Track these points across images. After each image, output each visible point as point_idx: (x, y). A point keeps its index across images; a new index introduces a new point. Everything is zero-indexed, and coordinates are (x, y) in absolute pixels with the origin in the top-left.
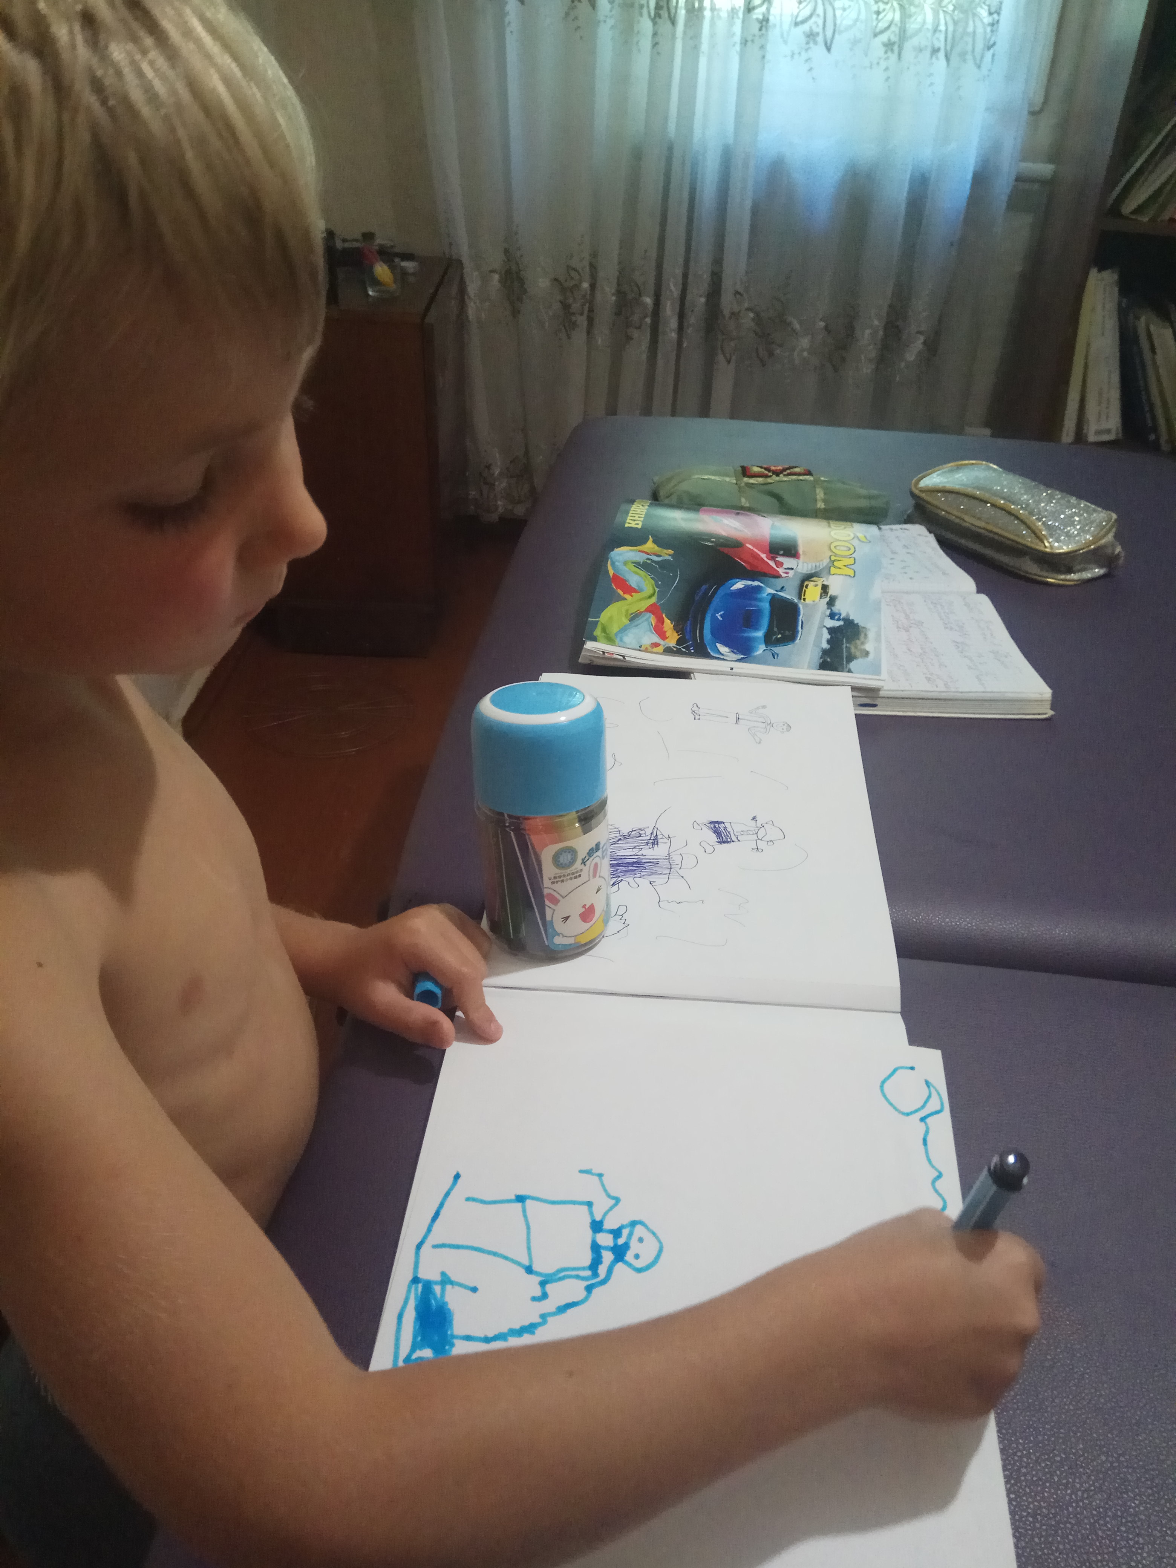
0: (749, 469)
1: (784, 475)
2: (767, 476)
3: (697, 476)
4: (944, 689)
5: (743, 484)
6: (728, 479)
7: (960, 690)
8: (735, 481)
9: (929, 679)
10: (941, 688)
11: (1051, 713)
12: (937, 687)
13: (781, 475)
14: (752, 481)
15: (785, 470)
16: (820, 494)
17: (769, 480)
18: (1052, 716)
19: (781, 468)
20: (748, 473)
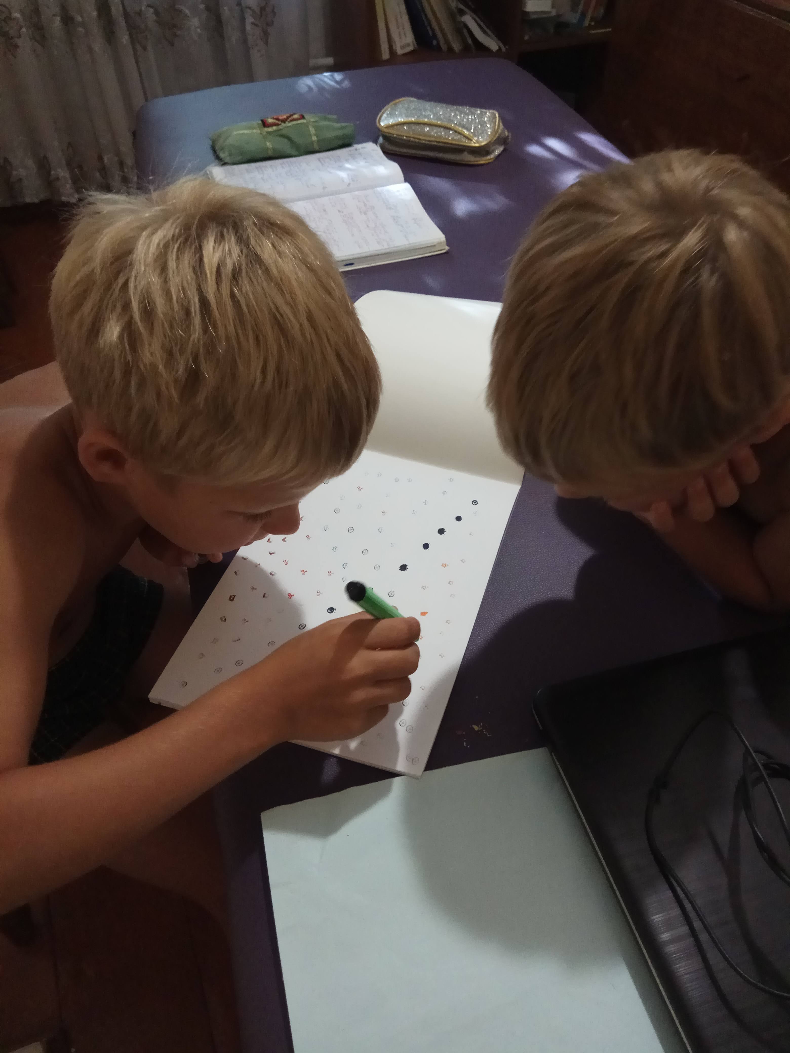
0: (266, 121)
1: (289, 122)
2: (277, 125)
3: (235, 133)
4: (388, 247)
5: (265, 133)
6: (255, 131)
7: (395, 245)
8: (259, 131)
9: (378, 243)
10: (386, 246)
11: (447, 248)
12: (383, 246)
13: (287, 122)
14: (270, 129)
15: (288, 118)
16: (312, 131)
17: (280, 127)
18: (448, 250)
19: (285, 117)
20: (266, 125)
